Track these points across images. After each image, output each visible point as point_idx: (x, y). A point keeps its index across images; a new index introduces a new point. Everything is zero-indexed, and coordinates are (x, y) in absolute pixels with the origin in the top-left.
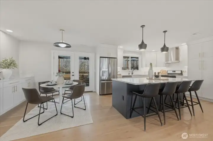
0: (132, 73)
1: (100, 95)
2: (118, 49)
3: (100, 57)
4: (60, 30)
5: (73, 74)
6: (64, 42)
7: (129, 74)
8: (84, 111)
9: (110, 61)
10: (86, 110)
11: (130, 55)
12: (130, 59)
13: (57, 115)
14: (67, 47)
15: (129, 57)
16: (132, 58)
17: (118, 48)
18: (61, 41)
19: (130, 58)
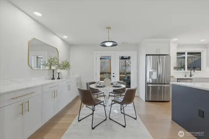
0: (191, 76)
1: (146, 101)
2: (171, 44)
3: (147, 55)
4: (107, 28)
5: (114, 75)
6: (110, 40)
7: (185, 76)
8: (135, 120)
9: (160, 59)
10: (137, 119)
11: (187, 50)
12: (186, 56)
13: (106, 120)
14: (113, 46)
15: (184, 53)
16: (188, 53)
17: (171, 42)
18: (108, 40)
19: (186, 54)
